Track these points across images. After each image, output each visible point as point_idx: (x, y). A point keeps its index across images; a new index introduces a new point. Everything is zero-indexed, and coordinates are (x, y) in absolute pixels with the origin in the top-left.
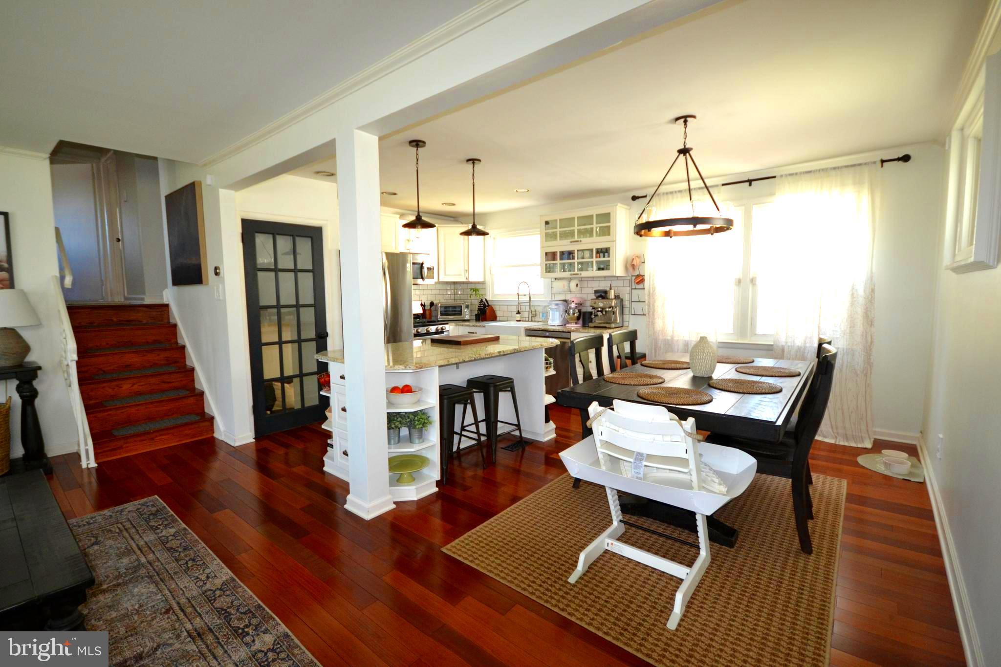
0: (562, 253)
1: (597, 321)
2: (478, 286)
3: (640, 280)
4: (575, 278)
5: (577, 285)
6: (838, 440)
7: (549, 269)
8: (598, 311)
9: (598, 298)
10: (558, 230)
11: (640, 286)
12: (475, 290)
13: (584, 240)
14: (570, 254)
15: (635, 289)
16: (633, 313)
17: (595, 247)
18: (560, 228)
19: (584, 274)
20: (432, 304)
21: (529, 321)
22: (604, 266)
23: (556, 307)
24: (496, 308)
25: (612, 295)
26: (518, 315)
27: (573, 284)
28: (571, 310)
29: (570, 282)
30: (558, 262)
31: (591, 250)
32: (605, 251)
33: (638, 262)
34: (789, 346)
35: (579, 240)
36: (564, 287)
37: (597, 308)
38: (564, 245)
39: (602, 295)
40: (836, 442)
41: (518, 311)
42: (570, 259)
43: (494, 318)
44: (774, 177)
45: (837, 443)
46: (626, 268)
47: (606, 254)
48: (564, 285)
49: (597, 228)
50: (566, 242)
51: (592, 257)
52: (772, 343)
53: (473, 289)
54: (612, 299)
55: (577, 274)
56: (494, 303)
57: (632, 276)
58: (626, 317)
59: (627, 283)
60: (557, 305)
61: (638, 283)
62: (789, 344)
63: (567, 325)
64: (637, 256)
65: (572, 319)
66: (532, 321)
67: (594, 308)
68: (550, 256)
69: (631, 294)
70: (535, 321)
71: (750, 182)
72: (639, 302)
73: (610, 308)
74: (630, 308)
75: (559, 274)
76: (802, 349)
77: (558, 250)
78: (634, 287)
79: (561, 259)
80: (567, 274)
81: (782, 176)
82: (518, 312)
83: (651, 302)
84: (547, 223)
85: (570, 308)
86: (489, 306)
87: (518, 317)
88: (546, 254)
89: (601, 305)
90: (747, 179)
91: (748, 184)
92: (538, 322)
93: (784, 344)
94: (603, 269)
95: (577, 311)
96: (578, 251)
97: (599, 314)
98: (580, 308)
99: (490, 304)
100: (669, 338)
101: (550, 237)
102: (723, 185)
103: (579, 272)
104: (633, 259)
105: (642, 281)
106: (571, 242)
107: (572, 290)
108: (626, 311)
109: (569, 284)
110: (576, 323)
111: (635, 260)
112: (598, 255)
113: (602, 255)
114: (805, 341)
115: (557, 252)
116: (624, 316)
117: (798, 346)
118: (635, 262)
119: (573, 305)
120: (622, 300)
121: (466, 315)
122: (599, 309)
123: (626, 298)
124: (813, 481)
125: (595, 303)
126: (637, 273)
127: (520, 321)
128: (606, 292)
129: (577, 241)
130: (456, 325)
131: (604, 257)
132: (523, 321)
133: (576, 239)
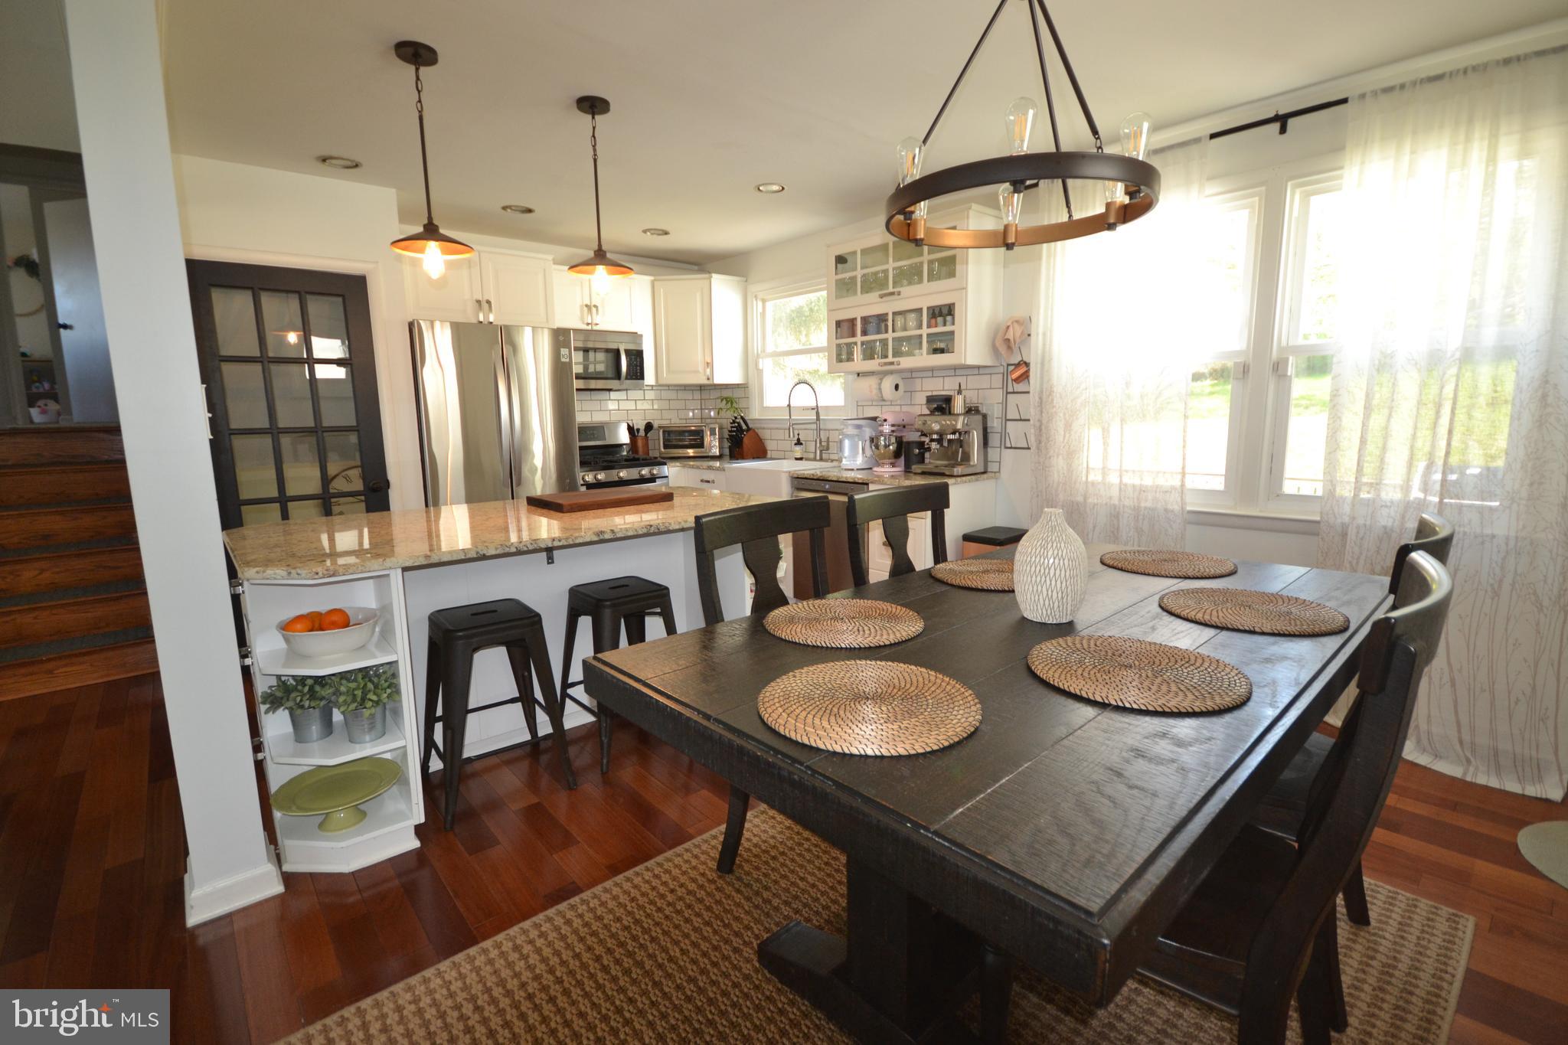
0: (865, 320)
1: (931, 461)
2: (737, 394)
3: (1022, 372)
4: (891, 372)
5: (897, 387)
6: (1472, 769)
7: (843, 355)
8: (932, 440)
9: (932, 413)
10: (859, 273)
11: (1019, 387)
12: (729, 401)
13: (907, 290)
14: (879, 322)
15: (1014, 393)
16: (1008, 445)
17: (925, 303)
18: (862, 268)
19: (906, 362)
20: (649, 427)
21: (815, 459)
22: (941, 345)
23: (855, 432)
24: (765, 435)
25: (958, 405)
26: (798, 448)
27: (888, 384)
28: (882, 438)
29: (881, 379)
30: (859, 338)
31: (919, 311)
32: (945, 311)
33: (1018, 334)
34: (1358, 527)
35: (895, 290)
36: (871, 392)
37: (931, 434)
38: (869, 305)
39: (942, 405)
40: (1465, 774)
41: (798, 440)
42: (881, 333)
43: (761, 453)
44: (1344, 101)
45: (1468, 779)
46: (995, 350)
47: (949, 318)
48: (870, 386)
49: (931, 262)
50: (874, 296)
51: (920, 327)
52: (1317, 518)
53: (726, 398)
54: (958, 415)
55: (892, 363)
56: (758, 425)
57: (1008, 365)
58: (993, 454)
59: (997, 380)
60: (859, 427)
61: (1017, 380)
62: (1361, 521)
63: (875, 469)
64: (1017, 322)
65: (883, 457)
66: (821, 459)
67: (924, 435)
68: (845, 327)
69: (1005, 404)
70: (826, 461)
71: (1282, 120)
72: (1021, 420)
73: (954, 433)
74: (1004, 434)
75: (859, 363)
76: (1394, 535)
77: (858, 313)
78: (1010, 389)
79: (864, 333)
80: (873, 365)
81: (1363, 96)
82: (799, 443)
83: (1044, 422)
84: (841, 260)
85: (881, 433)
86: (749, 429)
87: (798, 451)
88: (838, 324)
89: (936, 427)
90: (1271, 114)
91: (1276, 126)
92: (832, 461)
93: (1346, 519)
94: (942, 351)
95: (893, 440)
96: (894, 314)
97: (934, 445)
98: (899, 435)
99: (750, 426)
100: (1080, 499)
101: (844, 288)
102: (1213, 136)
103: (896, 360)
104: (1008, 327)
105: (1025, 377)
106: (881, 296)
107: (885, 397)
108: (994, 439)
109: (880, 384)
110: (893, 465)
111: (1011, 329)
112: (933, 321)
113: (940, 320)
114: (1403, 517)
115: (855, 319)
116: (989, 450)
117: (1385, 527)
118: (1010, 335)
119: (887, 429)
120: (985, 416)
121: (711, 447)
122: (935, 437)
123: (995, 414)
124: (1373, 915)
125: (925, 423)
126: (1016, 360)
127: (801, 459)
128: (948, 400)
129: (892, 294)
130: (684, 466)
131: (945, 325)
132: (807, 459)
133: (891, 289)
